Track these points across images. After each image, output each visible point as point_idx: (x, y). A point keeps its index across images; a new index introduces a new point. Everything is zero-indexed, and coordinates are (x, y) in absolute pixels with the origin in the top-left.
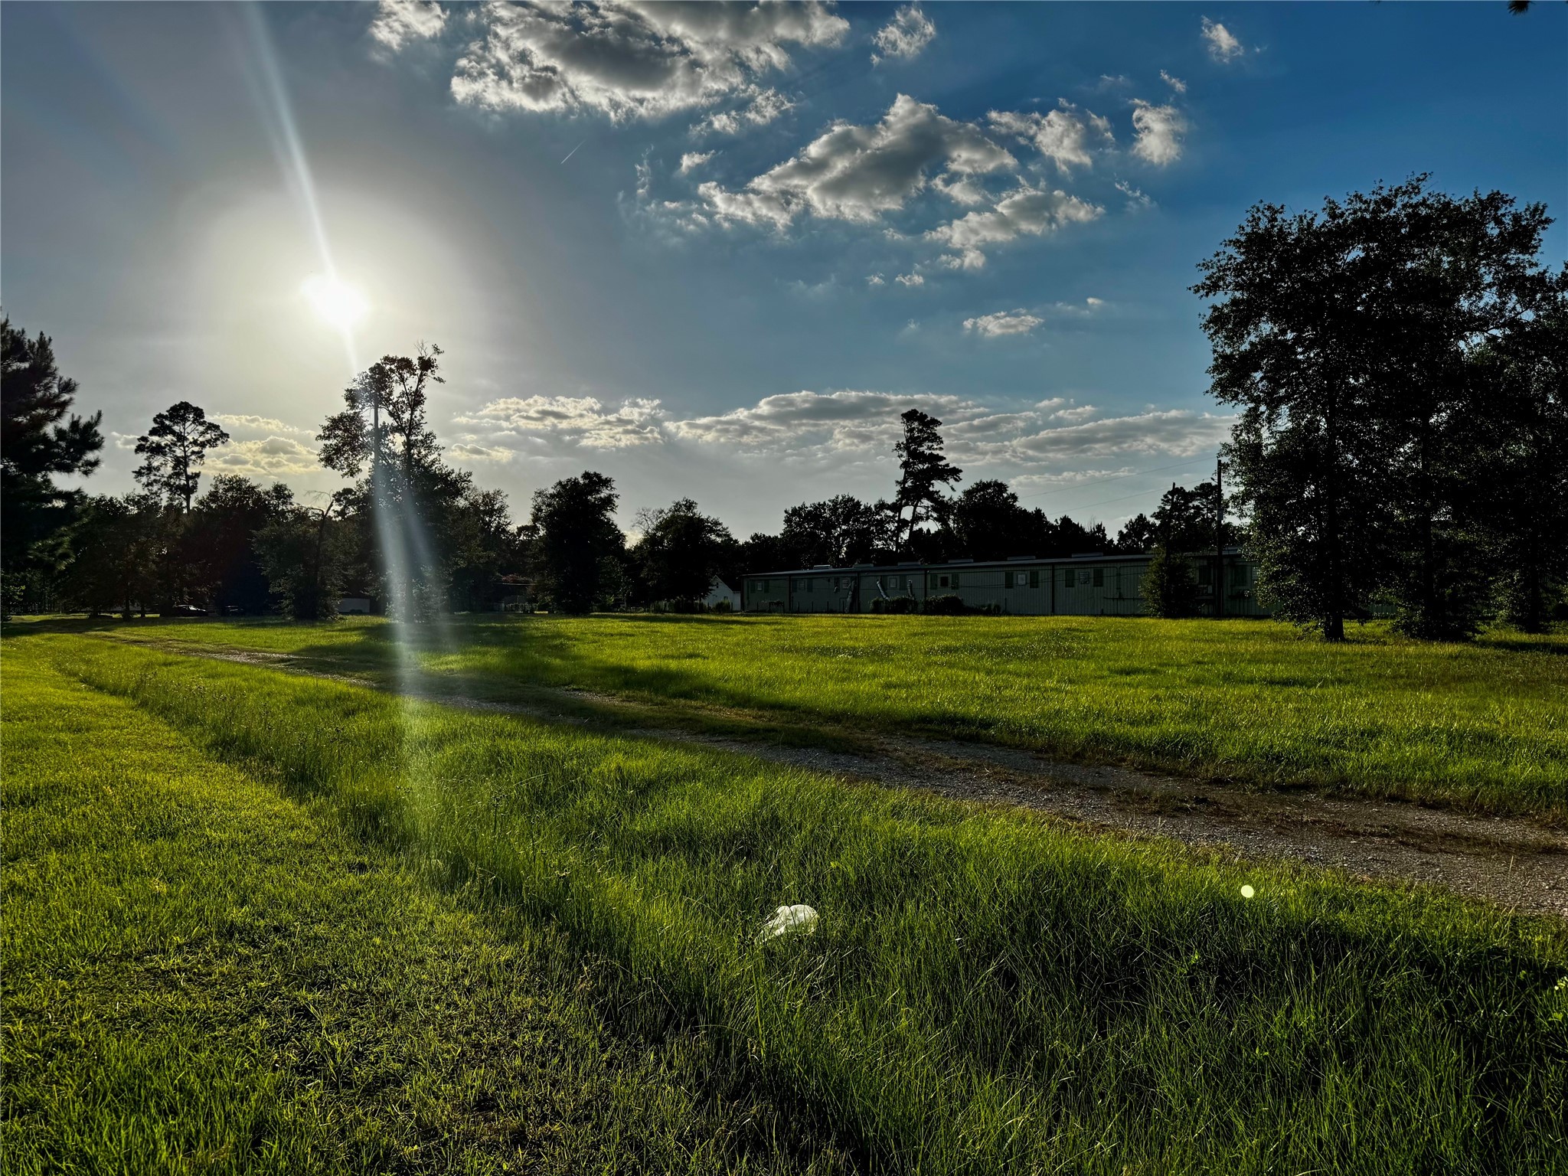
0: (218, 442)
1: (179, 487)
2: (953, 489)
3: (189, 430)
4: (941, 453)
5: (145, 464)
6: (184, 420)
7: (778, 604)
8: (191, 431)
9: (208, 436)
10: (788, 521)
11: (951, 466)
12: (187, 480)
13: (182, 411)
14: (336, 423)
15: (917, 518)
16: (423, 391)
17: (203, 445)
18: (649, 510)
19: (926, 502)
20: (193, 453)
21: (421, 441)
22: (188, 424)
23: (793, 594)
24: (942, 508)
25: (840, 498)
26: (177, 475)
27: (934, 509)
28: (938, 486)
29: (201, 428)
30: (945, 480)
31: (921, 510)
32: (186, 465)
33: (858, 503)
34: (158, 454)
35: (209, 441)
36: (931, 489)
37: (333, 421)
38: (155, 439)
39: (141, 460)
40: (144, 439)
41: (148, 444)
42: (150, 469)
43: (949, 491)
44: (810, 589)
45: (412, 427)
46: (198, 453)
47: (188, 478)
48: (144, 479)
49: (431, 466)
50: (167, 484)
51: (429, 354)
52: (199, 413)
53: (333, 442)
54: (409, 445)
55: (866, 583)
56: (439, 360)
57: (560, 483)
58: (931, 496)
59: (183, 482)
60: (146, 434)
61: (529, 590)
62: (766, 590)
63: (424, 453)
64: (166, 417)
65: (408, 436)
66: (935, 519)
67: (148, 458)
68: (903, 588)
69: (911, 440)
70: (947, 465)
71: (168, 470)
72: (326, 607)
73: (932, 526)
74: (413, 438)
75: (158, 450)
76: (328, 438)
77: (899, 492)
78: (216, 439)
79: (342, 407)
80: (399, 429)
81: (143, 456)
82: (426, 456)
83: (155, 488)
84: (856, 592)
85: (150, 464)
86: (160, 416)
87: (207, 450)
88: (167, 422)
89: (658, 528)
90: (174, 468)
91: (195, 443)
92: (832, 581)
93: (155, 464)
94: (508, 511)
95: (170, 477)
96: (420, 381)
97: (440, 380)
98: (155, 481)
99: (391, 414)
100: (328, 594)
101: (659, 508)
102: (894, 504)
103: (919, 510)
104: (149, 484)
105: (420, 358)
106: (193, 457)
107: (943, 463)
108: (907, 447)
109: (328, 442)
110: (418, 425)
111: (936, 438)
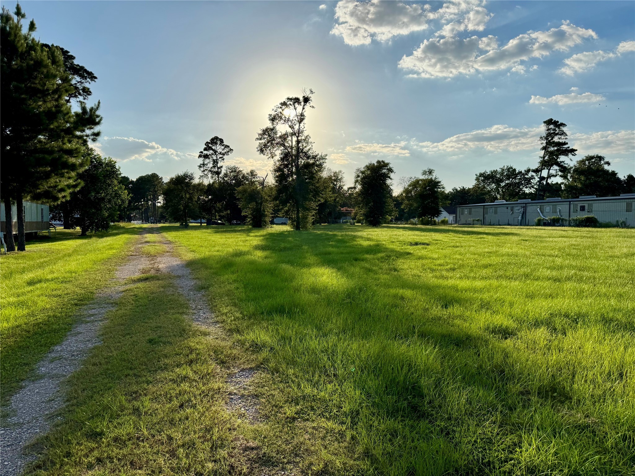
0: (229, 153)
1: (215, 172)
2: (571, 160)
3: (218, 148)
4: (566, 141)
5: (202, 163)
6: (216, 144)
7: (478, 220)
8: (219, 148)
9: (225, 151)
10: (477, 179)
11: (570, 148)
12: (218, 169)
13: (215, 140)
14: (266, 131)
15: (549, 176)
16: (305, 114)
17: (224, 154)
18: (405, 178)
19: (556, 167)
20: (220, 158)
21: (304, 140)
22: (217, 146)
23: (485, 216)
24: (564, 170)
25: (506, 167)
26: (214, 167)
27: (560, 171)
28: (562, 158)
29: (223, 147)
30: (567, 155)
31: (552, 172)
32: (217, 163)
33: (515, 170)
34: (207, 158)
35: (226, 153)
36: (558, 160)
37: (264, 131)
38: (205, 152)
39: (201, 161)
40: (201, 152)
41: (203, 154)
42: (204, 164)
43: (570, 161)
44: (496, 213)
45: (299, 133)
46: (222, 157)
47: (218, 168)
48: (202, 169)
49: (308, 152)
50: (210, 171)
51: (308, 94)
52: (222, 141)
53: (263, 141)
54: (298, 142)
55: (530, 209)
56: (312, 97)
57: (366, 166)
58: (558, 164)
59: (216, 170)
60: (202, 150)
61: (353, 214)
62: (470, 213)
63: (305, 145)
64: (209, 143)
65: (298, 137)
66: (561, 176)
67: (203, 160)
68: (555, 212)
69: (549, 135)
70: (569, 147)
71: (211, 165)
72: (265, 222)
73: (558, 180)
74: (300, 138)
75: (206, 157)
76: (261, 139)
77: (540, 163)
78: (228, 152)
79: (268, 124)
80: (293, 134)
81: (202, 159)
82: (306, 147)
83: (206, 172)
84: (524, 214)
85: (204, 163)
86: (207, 142)
87: (225, 157)
88: (210, 145)
89: (409, 186)
90: (213, 164)
91: (220, 153)
92: (509, 208)
93: (206, 163)
94: (344, 180)
95: (211, 168)
96: (303, 109)
97: (313, 107)
98: (206, 170)
99: (290, 127)
100: (266, 216)
101: (410, 177)
102: (537, 169)
103: (551, 171)
104: (204, 171)
105: (304, 97)
106: (220, 159)
107: (566, 146)
108: (546, 138)
109: (261, 142)
110: (302, 132)
111: (563, 133)
